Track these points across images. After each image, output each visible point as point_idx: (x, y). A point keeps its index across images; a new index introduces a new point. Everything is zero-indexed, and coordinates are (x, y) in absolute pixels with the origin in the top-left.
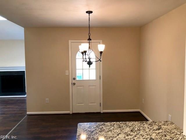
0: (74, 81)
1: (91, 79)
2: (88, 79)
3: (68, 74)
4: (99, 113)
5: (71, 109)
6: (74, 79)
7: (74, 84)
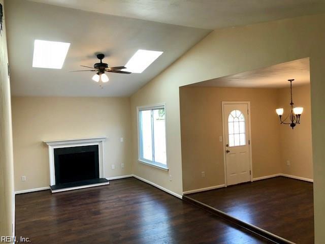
0: (227, 149)
1: (241, 144)
2: (238, 145)
3: (221, 141)
4: (250, 182)
5: (226, 182)
6: (227, 146)
7: (228, 152)
